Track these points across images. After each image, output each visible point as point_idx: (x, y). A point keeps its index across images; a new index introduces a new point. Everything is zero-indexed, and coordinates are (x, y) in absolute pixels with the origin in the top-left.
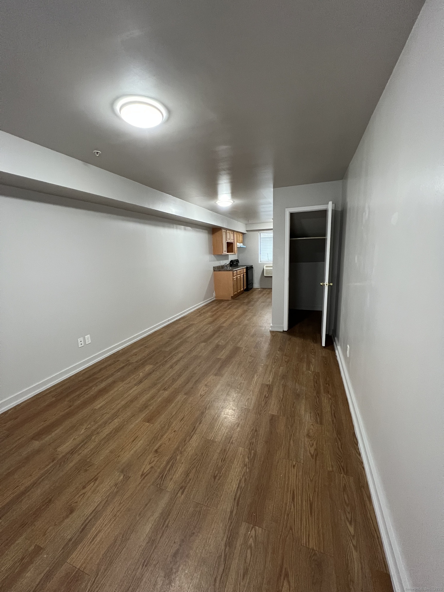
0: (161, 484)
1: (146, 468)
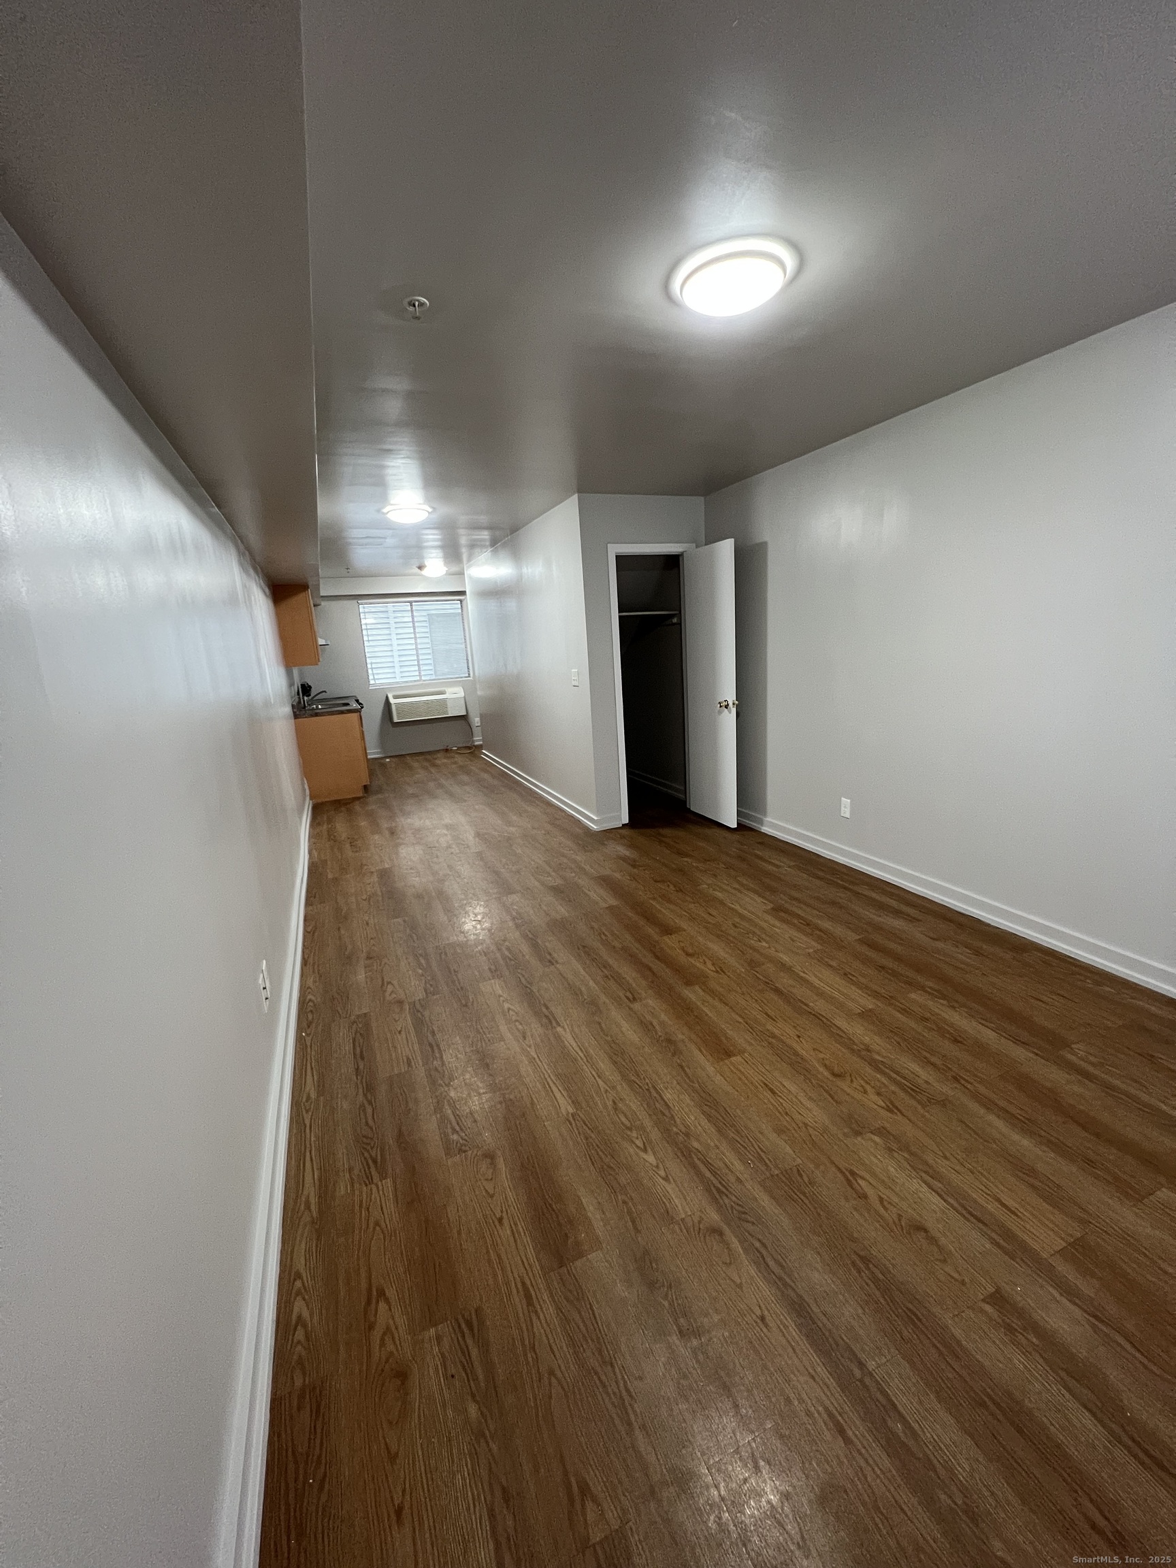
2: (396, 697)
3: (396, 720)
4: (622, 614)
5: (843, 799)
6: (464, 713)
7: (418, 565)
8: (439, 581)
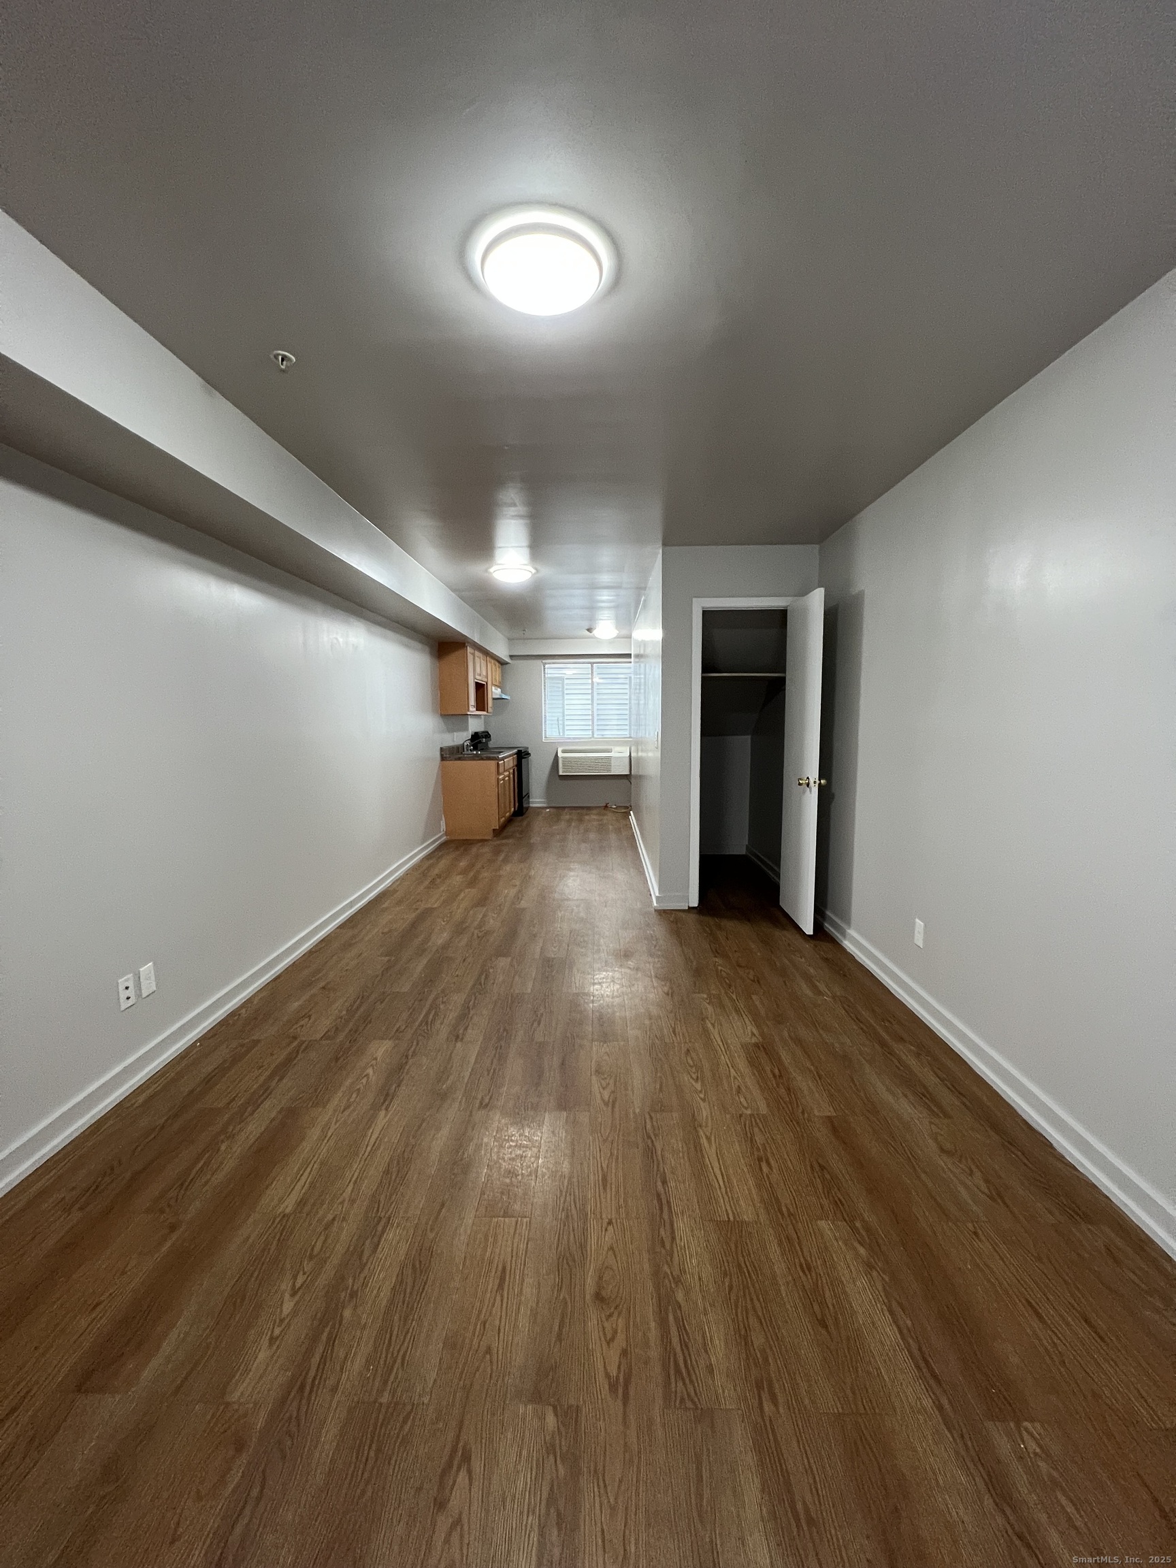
0: (692, 1393)
1: (606, 1360)
2: (564, 751)
3: (561, 773)
4: (705, 675)
5: (917, 920)
6: (628, 773)
7: (587, 628)
8: (611, 642)
